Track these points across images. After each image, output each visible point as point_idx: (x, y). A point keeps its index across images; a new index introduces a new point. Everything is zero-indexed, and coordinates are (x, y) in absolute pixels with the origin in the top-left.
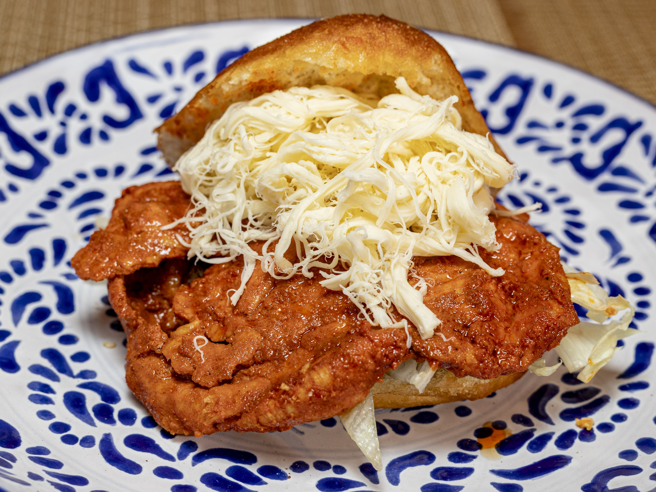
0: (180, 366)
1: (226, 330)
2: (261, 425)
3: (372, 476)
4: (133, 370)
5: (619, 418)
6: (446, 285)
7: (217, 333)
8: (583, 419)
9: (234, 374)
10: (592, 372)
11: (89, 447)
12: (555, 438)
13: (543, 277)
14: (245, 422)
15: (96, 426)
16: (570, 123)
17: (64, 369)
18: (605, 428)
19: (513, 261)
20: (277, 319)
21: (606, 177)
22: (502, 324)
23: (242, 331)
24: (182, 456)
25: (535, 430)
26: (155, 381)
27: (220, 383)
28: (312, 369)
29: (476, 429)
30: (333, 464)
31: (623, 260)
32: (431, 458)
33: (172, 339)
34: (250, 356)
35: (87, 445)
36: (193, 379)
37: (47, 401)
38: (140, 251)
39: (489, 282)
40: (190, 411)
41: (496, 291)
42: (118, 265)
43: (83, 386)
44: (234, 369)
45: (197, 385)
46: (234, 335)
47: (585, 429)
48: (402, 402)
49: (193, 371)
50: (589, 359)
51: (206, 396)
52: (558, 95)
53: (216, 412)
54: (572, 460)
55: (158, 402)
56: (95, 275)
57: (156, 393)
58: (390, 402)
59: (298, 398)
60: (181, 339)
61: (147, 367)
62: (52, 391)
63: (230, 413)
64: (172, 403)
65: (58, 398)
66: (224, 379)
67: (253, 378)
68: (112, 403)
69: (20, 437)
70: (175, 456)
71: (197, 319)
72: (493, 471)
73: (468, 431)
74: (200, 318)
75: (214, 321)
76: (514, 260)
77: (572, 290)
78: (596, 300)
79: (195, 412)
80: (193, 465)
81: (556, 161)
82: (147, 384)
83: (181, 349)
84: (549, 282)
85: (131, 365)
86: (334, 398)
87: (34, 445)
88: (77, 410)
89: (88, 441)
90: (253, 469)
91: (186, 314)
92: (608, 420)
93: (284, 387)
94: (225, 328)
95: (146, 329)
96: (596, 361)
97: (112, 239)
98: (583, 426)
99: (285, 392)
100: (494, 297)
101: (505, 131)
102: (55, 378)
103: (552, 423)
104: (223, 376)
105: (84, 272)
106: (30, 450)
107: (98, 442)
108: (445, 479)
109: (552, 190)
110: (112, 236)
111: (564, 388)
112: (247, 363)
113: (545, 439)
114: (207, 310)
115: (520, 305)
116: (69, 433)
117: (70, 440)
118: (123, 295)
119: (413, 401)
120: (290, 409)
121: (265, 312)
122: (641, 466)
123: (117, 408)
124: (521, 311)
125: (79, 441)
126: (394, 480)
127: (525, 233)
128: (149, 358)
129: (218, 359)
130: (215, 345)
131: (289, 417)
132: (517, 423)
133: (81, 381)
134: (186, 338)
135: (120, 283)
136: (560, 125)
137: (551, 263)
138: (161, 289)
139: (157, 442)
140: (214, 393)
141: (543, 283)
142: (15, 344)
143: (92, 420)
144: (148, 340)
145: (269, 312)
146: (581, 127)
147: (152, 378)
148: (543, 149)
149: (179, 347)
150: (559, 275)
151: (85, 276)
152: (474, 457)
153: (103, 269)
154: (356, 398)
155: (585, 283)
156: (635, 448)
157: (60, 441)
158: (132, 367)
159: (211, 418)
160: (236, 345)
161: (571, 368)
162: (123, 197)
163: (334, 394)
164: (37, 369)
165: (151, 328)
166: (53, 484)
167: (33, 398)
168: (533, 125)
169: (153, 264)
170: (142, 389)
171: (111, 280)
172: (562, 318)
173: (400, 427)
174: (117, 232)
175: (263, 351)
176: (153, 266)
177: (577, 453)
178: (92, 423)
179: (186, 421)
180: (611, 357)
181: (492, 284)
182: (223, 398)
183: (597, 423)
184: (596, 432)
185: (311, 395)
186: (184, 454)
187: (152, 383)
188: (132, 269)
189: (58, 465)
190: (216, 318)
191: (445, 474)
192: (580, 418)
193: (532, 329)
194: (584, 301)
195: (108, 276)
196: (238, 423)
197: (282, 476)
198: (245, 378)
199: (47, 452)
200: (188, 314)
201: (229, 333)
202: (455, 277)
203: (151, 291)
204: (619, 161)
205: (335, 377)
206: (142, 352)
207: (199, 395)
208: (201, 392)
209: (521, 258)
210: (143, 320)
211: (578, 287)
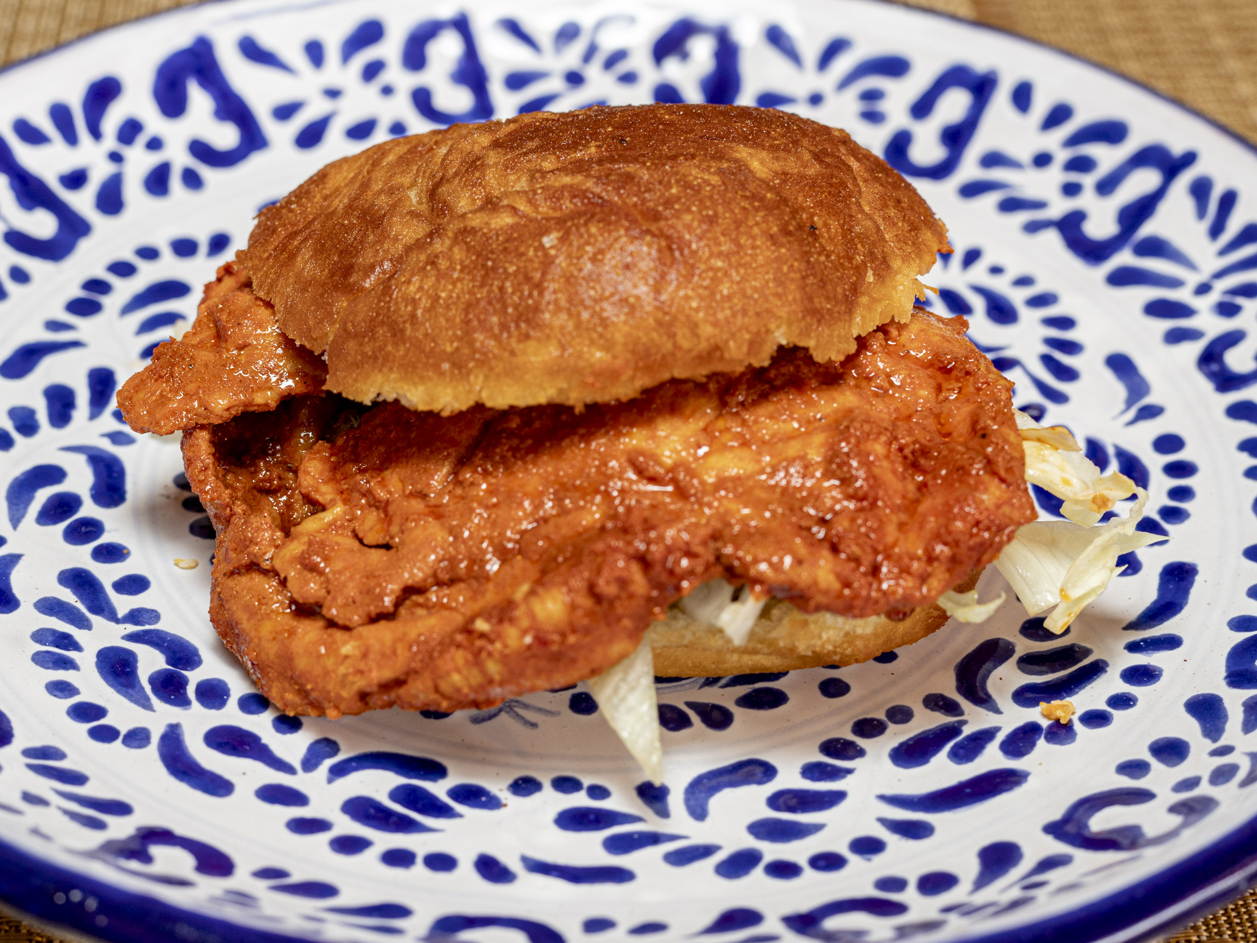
0: (302, 588)
1: (390, 523)
2: (444, 696)
3: (658, 805)
4: (221, 599)
5: (1122, 701)
6: (793, 443)
7: (375, 529)
8: (1055, 703)
9: (398, 604)
10: (1070, 614)
11: (140, 746)
12: (1000, 737)
13: (976, 433)
14: (413, 691)
15: (154, 711)
16: (1062, 156)
17: (101, 606)
18: (1096, 719)
19: (923, 404)
20: (481, 504)
21: (1125, 258)
22: (894, 519)
23: (416, 526)
24: (310, 764)
25: (965, 722)
26: (259, 617)
27: (374, 619)
28: (532, 593)
29: (856, 719)
30: (587, 782)
31: (1150, 412)
32: (768, 771)
33: (292, 540)
34: (429, 571)
35: (136, 744)
36: (324, 611)
37: (67, 664)
38: (242, 381)
39: (875, 440)
40: (317, 671)
41: (887, 457)
42: (200, 406)
43: (133, 637)
44: (398, 593)
45: (331, 624)
46: (402, 532)
47: (1058, 721)
48: (714, 666)
49: (325, 598)
50: (1062, 590)
51: (345, 643)
52: (1041, 106)
53: (361, 672)
54: (1030, 778)
55: (263, 655)
56: (158, 423)
57: (260, 639)
58: (690, 665)
59: (506, 646)
60: (305, 539)
61: (245, 592)
62: (77, 647)
63: (388, 674)
64: (287, 658)
65: (86, 659)
66: (378, 611)
67: (434, 610)
68: (186, 670)
69: (11, 728)
70: (297, 765)
71: (340, 503)
72: (883, 798)
73: (842, 724)
74: (346, 502)
75: (370, 506)
76: (927, 401)
77: (1028, 460)
78: (1075, 481)
79: (326, 673)
80: (330, 781)
81: (1033, 228)
82: (246, 625)
83: (305, 558)
84: (985, 441)
85: (218, 590)
86: (572, 647)
87: (37, 743)
88: (122, 680)
89: (138, 737)
90: (439, 789)
91: (322, 494)
92: (1102, 706)
93: (481, 625)
94: (388, 518)
95: (245, 523)
96: (1075, 593)
97: (191, 358)
98: (1053, 717)
99: (482, 635)
100: (881, 467)
101: (939, 172)
102: (84, 624)
103: (998, 711)
104: (377, 607)
105: (139, 416)
106: (29, 753)
107: (155, 738)
108: (792, 809)
109: (1024, 281)
110: (193, 352)
111: (1024, 646)
112: (422, 585)
113: (981, 739)
114: (359, 487)
115: (930, 483)
116: (103, 722)
117: (105, 734)
118: (209, 461)
119: (733, 665)
120: (493, 668)
121: (459, 491)
122: (1154, 789)
123: (194, 678)
124: (931, 494)
125: (121, 738)
126: (699, 811)
127: (952, 352)
128: (248, 577)
129: (370, 576)
130: (367, 549)
131: (491, 682)
132: (933, 710)
133: (131, 628)
134: (315, 537)
135: (203, 437)
136: (1042, 160)
137: (992, 407)
138: (282, 451)
139: (265, 740)
140: (360, 637)
141: (975, 443)
142: (14, 559)
143: (148, 699)
144: (248, 543)
145: (467, 489)
146: (1081, 164)
147: (252, 613)
148: (1010, 205)
149: (303, 552)
150: (1006, 430)
151: (140, 425)
152: (849, 771)
153: (173, 413)
154: (617, 648)
155: (1057, 449)
156: (1147, 757)
157: (85, 736)
158: (220, 593)
159: (353, 683)
160: (405, 551)
161: (1034, 606)
162: (219, 280)
163: (572, 639)
164: (50, 606)
165: (255, 521)
166: (67, 812)
167: (40, 659)
168: (992, 160)
169: (267, 405)
170: (237, 631)
171: (188, 432)
172: (1006, 509)
173: (716, 715)
174: (201, 345)
175: (453, 562)
176: (266, 409)
177: (1040, 764)
178: (147, 706)
179: (312, 690)
180: (1104, 585)
181: (880, 444)
182: (376, 646)
183: (1080, 712)
184: (1078, 726)
185: (528, 640)
186: (313, 761)
187: (253, 622)
188: (226, 415)
189: (78, 779)
190: (373, 502)
191: (793, 802)
192: (1049, 702)
193: (946, 527)
194: (1051, 482)
195: (182, 425)
196: (402, 691)
197: (493, 803)
198: (420, 612)
199: (58, 754)
200: (326, 493)
201: (394, 529)
202: (811, 427)
203: (264, 454)
204: (1148, 229)
205: (573, 607)
206: (237, 565)
207: (334, 642)
208: (339, 635)
209: (941, 397)
210: (244, 507)
211: (1043, 456)
